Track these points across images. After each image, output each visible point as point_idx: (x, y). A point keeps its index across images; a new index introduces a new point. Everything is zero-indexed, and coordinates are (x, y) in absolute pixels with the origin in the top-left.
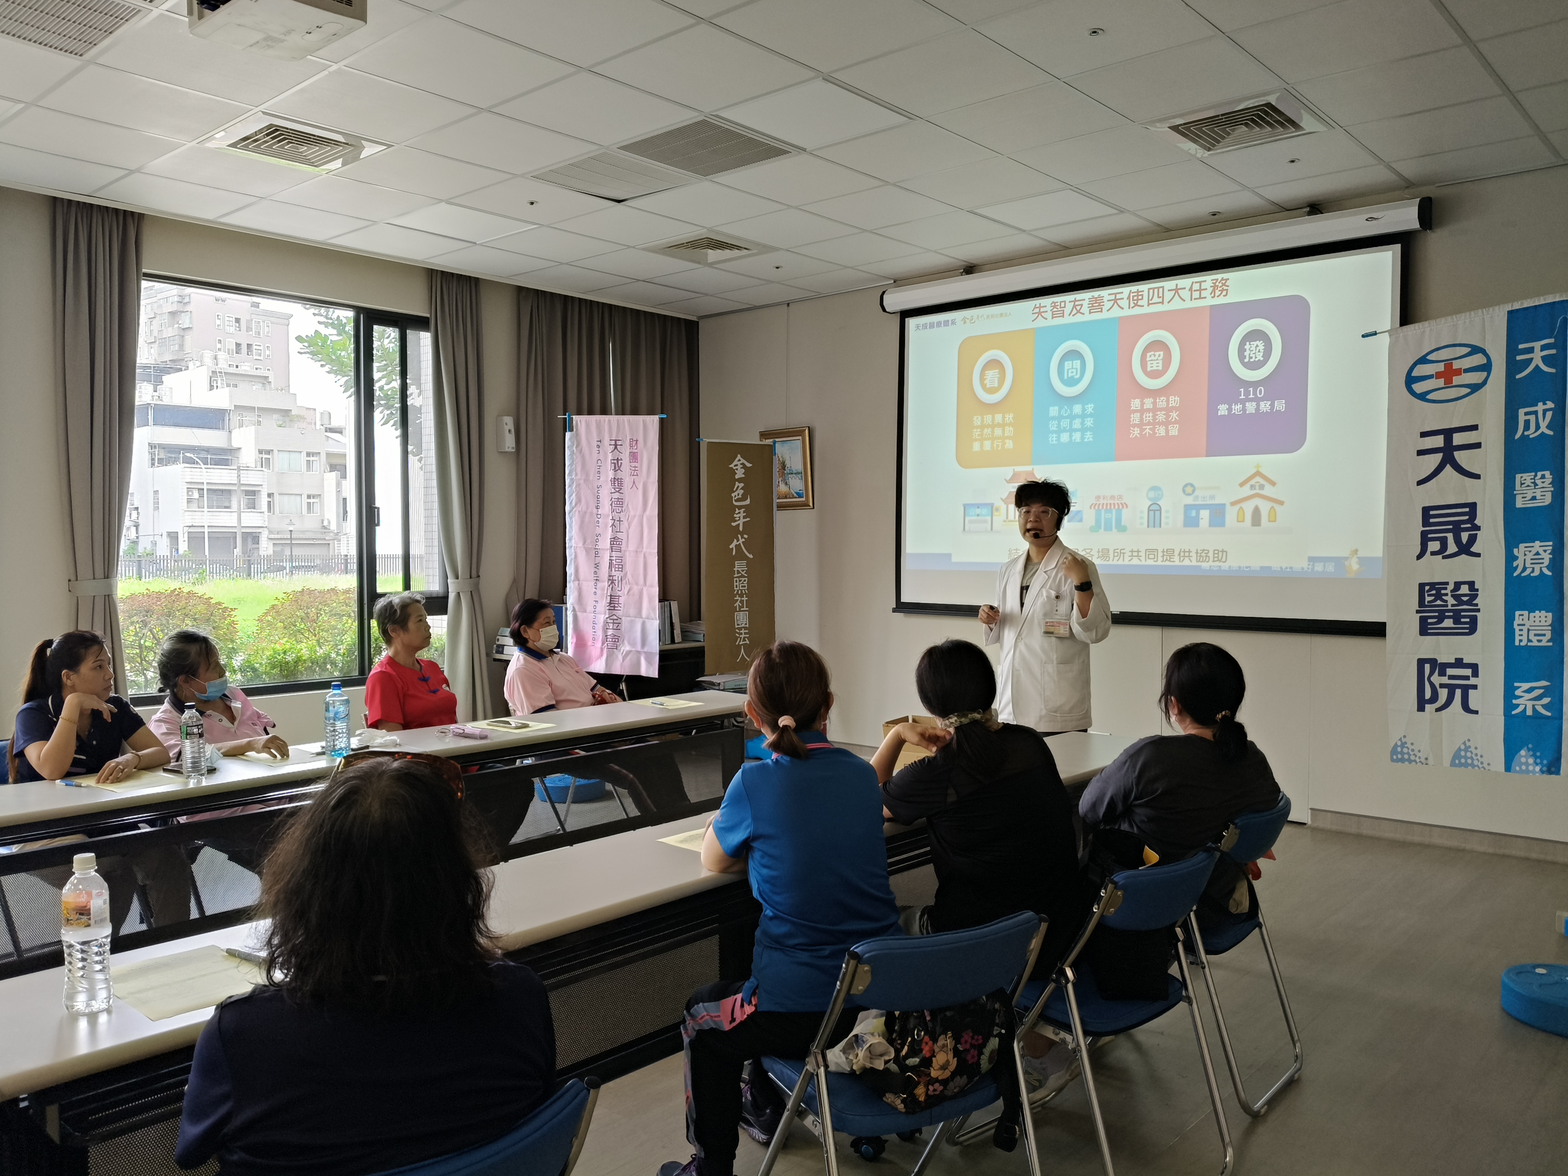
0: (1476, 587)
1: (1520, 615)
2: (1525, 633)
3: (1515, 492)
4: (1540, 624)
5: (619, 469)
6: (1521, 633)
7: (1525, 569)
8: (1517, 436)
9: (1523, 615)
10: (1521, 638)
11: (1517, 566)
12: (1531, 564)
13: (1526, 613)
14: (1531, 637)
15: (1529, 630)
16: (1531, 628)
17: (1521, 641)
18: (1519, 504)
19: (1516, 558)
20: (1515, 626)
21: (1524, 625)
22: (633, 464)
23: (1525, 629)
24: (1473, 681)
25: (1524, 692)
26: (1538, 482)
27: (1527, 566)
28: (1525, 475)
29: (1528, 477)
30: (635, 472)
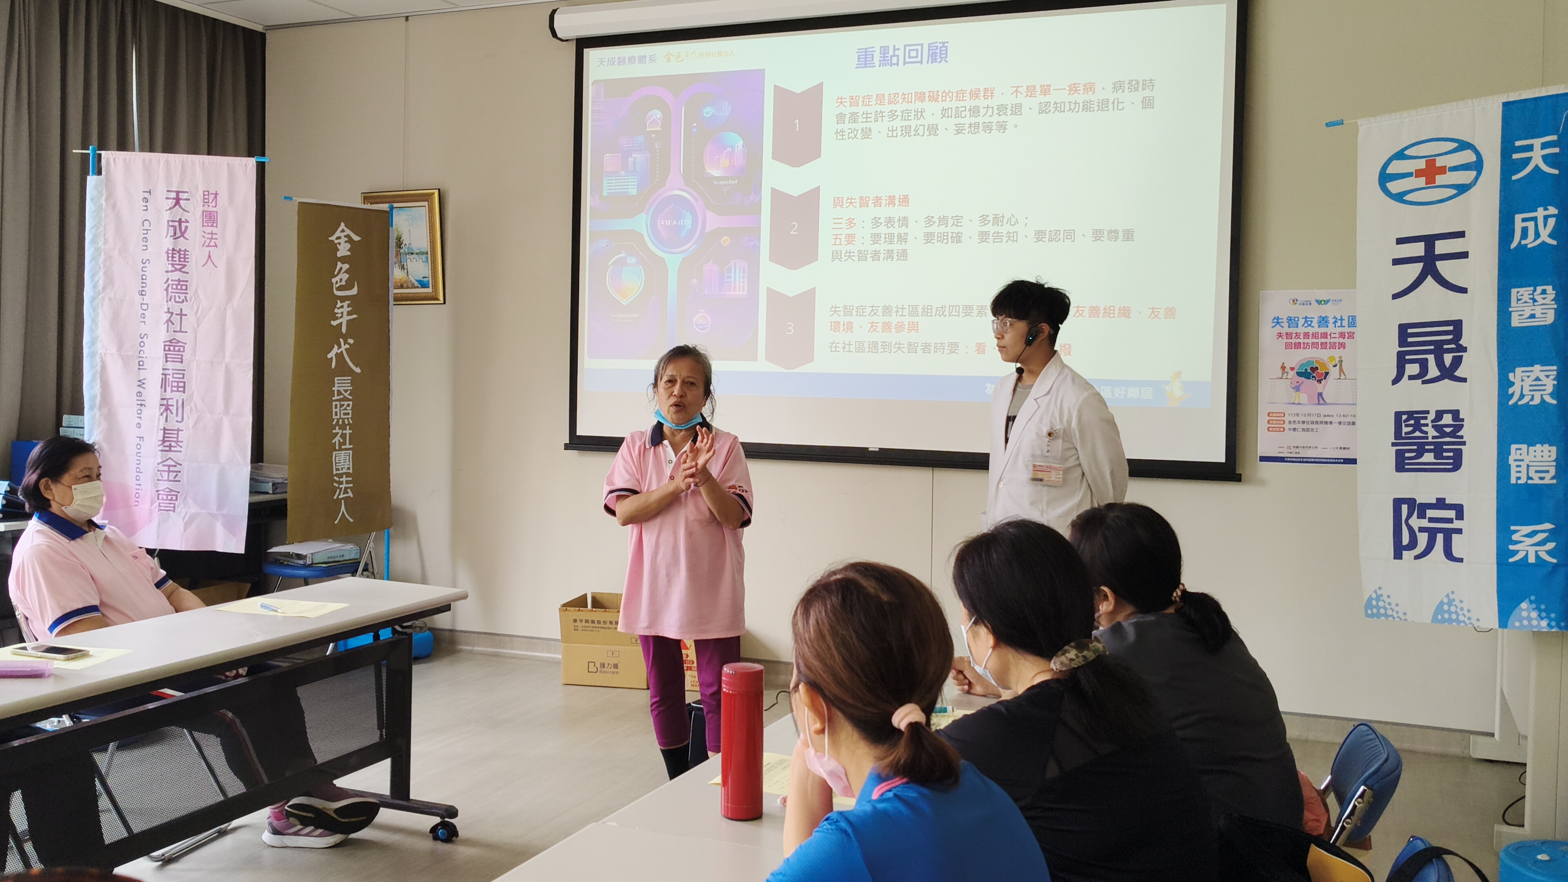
0: (1461, 417)
1: (1517, 449)
2: (1524, 469)
3: (1510, 309)
4: (1542, 459)
5: (182, 235)
6: (1519, 469)
7: (1522, 396)
8: (1513, 245)
9: (1520, 449)
10: (1518, 475)
11: (1513, 394)
12: (1530, 391)
13: (1524, 447)
14: (1532, 474)
15: (1528, 466)
16: (1530, 464)
17: (1518, 478)
18: (1515, 322)
19: (1513, 383)
20: (1511, 461)
21: (1523, 460)
22: (209, 230)
23: (1524, 465)
24: (1457, 524)
25: (1523, 536)
26: (1538, 298)
27: (1524, 393)
28: (1522, 290)
29: (1525, 292)
30: (211, 241)
